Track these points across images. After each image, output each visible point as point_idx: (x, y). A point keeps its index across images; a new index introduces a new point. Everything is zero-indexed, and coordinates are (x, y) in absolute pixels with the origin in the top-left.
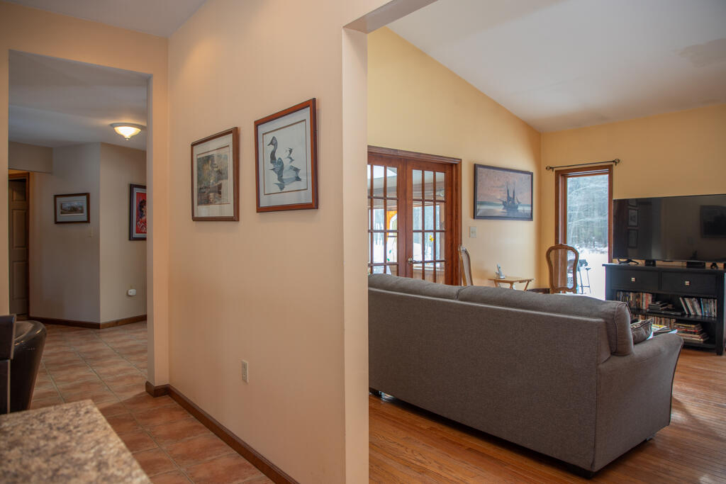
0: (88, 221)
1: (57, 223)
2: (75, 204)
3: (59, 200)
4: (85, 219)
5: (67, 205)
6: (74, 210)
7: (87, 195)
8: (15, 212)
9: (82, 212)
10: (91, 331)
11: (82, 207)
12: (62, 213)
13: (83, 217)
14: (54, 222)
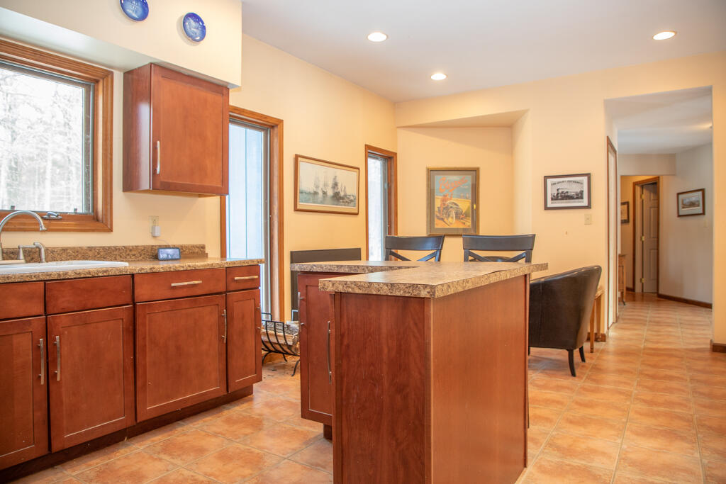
0: (704, 214)
1: (679, 216)
2: (693, 199)
3: (681, 196)
4: (701, 212)
5: (687, 201)
6: (692, 204)
7: (703, 190)
8: (652, 209)
9: (698, 206)
10: (704, 309)
11: (698, 201)
12: (683, 208)
13: (699, 210)
14: (676, 215)
